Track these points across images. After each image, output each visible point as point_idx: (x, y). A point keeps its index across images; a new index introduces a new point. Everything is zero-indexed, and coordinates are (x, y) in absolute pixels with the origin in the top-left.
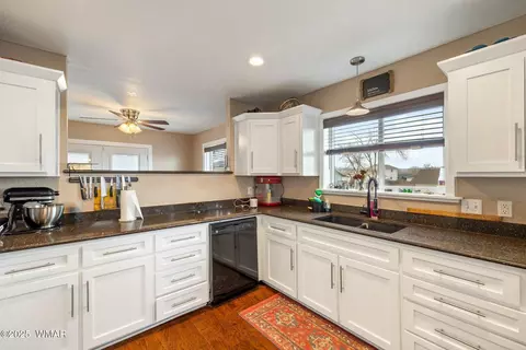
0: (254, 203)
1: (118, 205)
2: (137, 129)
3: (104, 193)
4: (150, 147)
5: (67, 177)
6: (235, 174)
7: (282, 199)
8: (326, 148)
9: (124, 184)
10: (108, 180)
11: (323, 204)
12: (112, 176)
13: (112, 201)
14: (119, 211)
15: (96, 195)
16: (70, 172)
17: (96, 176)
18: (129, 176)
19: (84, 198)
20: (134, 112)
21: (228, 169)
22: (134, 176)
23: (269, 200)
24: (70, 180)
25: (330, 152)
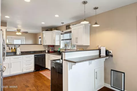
0: (47, 51)
1: (16, 51)
2: (20, 34)
3: (13, 49)
5: (7, 45)
6: (43, 45)
7: (54, 51)
8: (61, 39)
9: (17, 47)
10: (14, 46)
11: (60, 51)
12: (15, 45)
13: (15, 50)
14: (16, 52)
15: (12, 49)
16: (7, 44)
17: (12, 45)
18: (18, 45)
19: (10, 49)
20: (20, 30)
21: (41, 44)
22: (19, 45)
23: (51, 51)
24: (7, 46)
25: (62, 40)
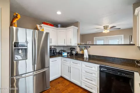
2: (108, 31)
4: (123, 36)
5: (78, 46)
15: (82, 50)
18: (88, 46)
